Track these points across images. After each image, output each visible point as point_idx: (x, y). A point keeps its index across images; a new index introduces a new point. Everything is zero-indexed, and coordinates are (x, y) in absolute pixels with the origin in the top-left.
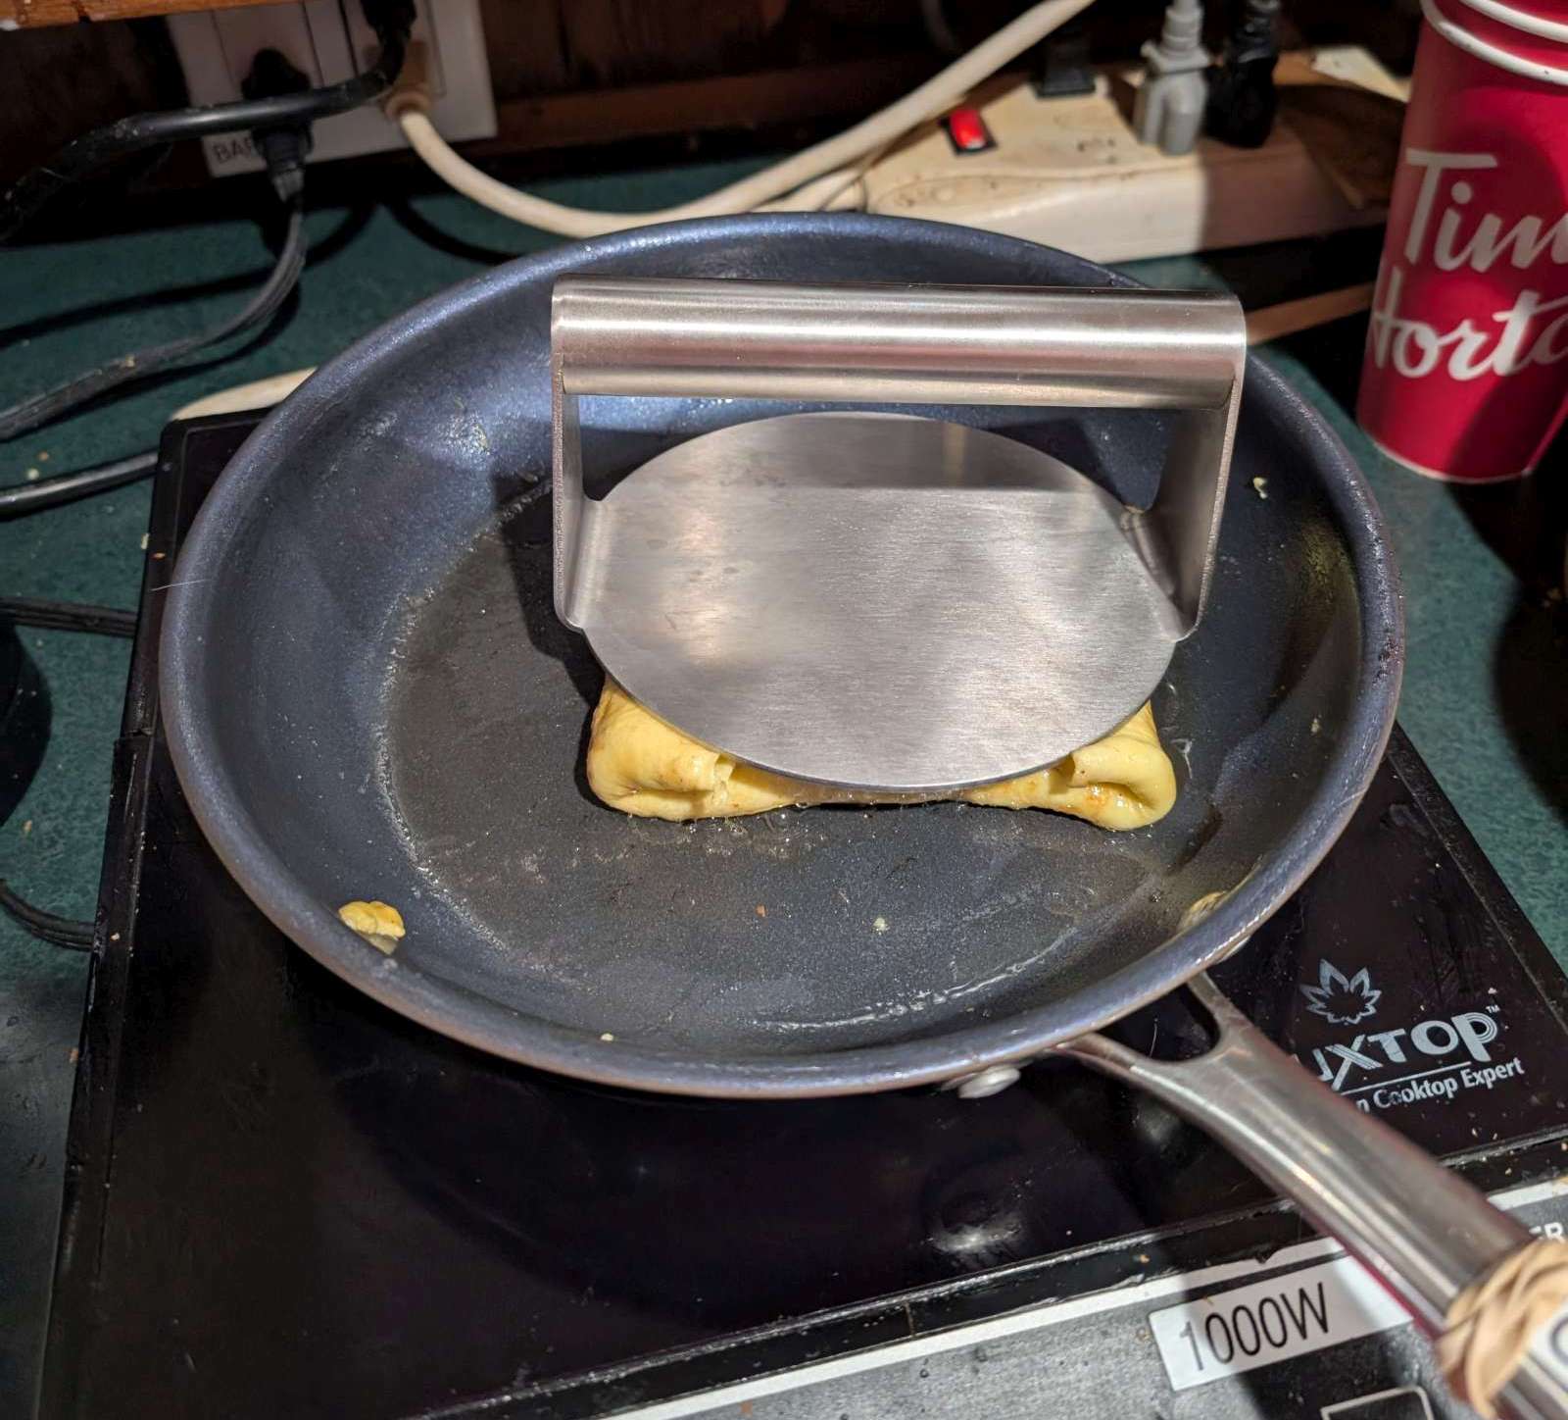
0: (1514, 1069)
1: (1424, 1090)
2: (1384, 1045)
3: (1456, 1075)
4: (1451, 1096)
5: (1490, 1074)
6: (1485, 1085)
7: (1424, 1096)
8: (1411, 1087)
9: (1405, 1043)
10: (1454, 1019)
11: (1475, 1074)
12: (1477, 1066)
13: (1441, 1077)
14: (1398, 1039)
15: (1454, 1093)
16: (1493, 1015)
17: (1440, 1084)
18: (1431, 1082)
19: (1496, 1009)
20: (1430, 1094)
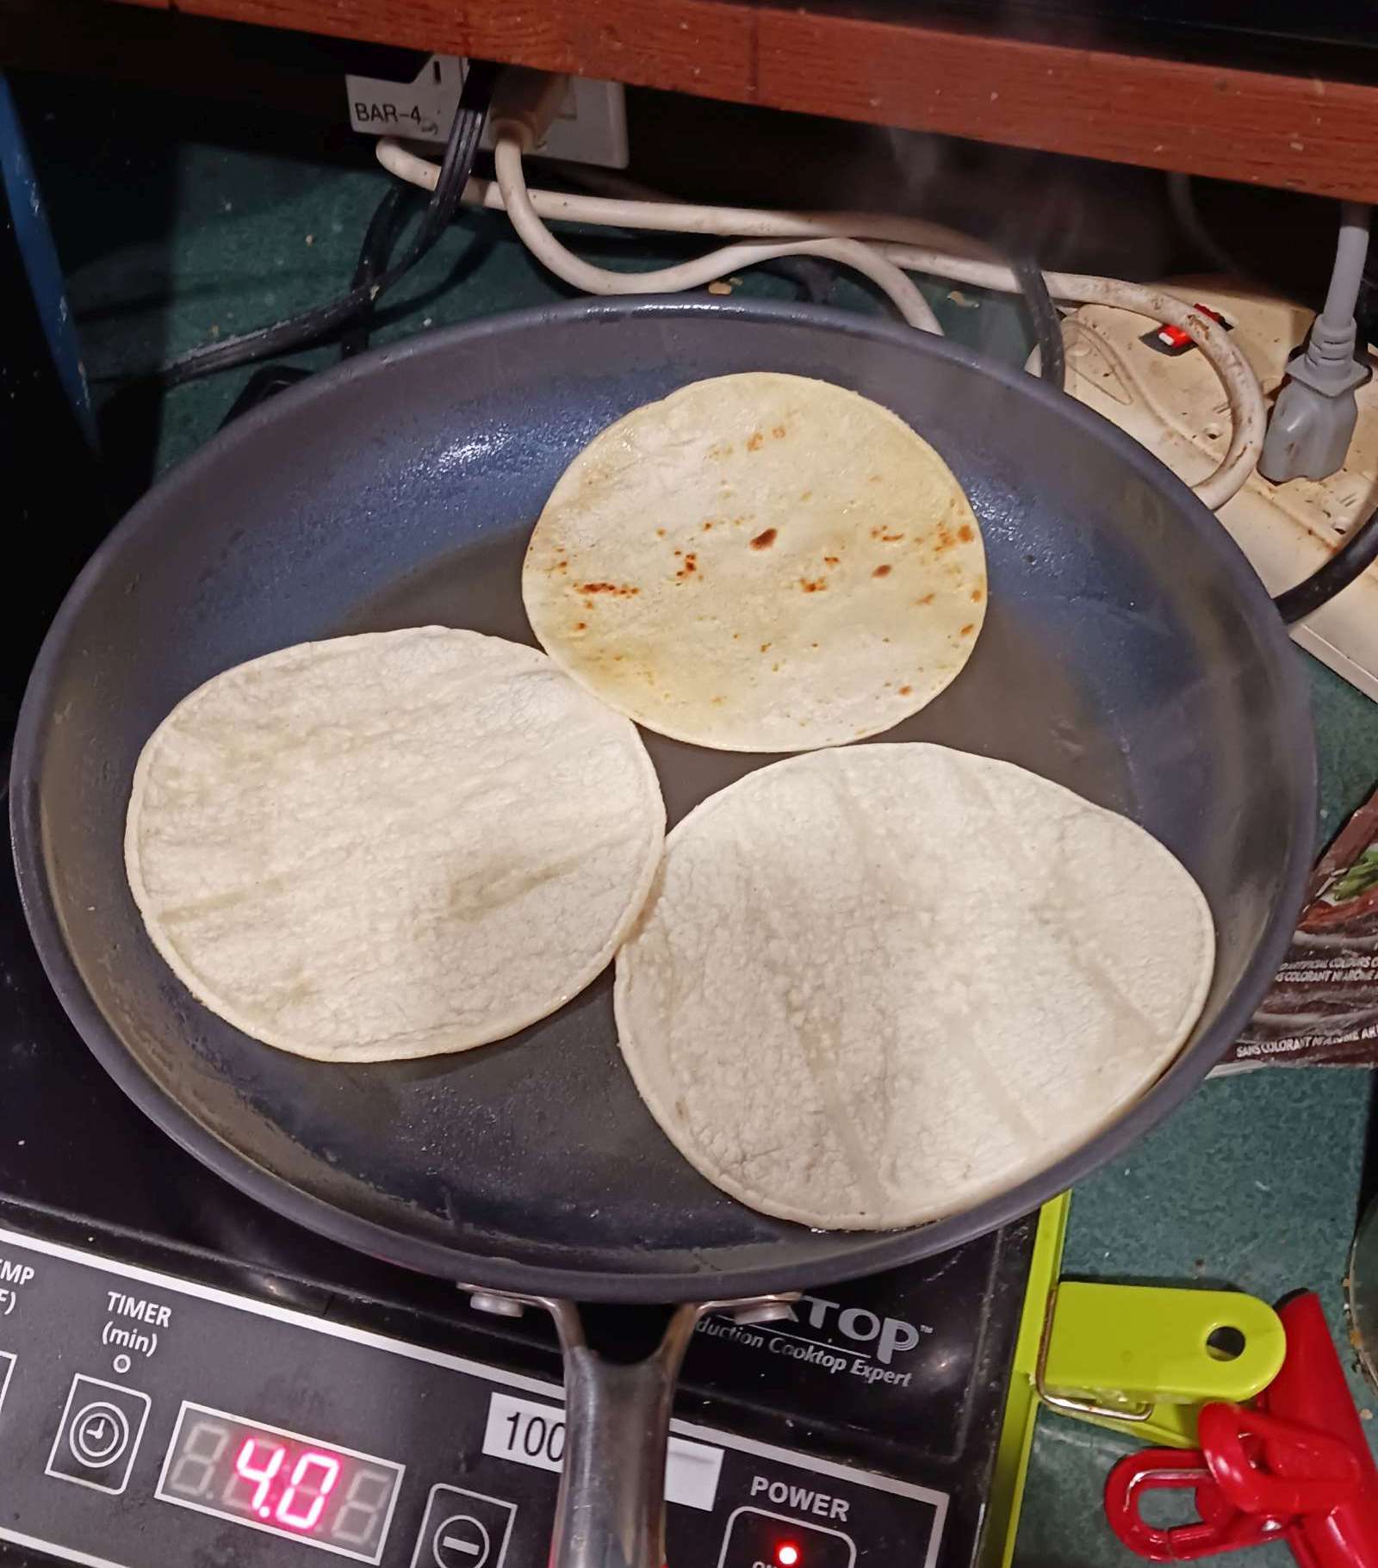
0: (902, 1380)
1: (815, 1357)
2: (814, 1309)
3: (851, 1360)
4: (833, 1371)
5: (878, 1375)
6: (868, 1379)
7: (812, 1360)
8: (807, 1350)
9: (832, 1317)
10: (887, 1319)
11: (867, 1369)
12: (874, 1362)
13: (837, 1355)
14: (828, 1309)
15: (837, 1371)
16: (922, 1335)
17: (832, 1358)
18: (825, 1355)
19: (929, 1330)
20: (818, 1361)
